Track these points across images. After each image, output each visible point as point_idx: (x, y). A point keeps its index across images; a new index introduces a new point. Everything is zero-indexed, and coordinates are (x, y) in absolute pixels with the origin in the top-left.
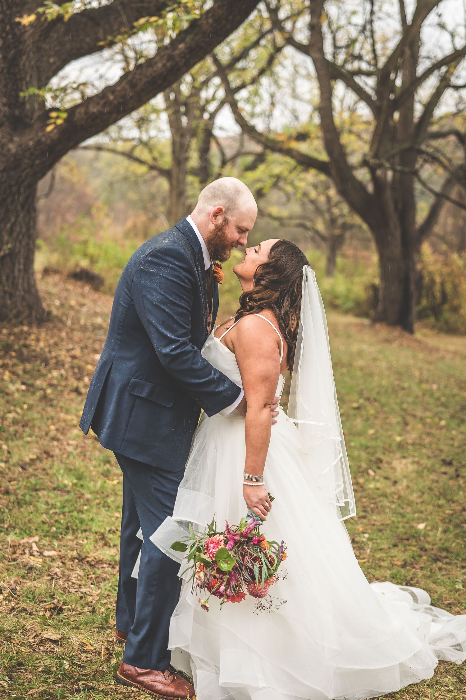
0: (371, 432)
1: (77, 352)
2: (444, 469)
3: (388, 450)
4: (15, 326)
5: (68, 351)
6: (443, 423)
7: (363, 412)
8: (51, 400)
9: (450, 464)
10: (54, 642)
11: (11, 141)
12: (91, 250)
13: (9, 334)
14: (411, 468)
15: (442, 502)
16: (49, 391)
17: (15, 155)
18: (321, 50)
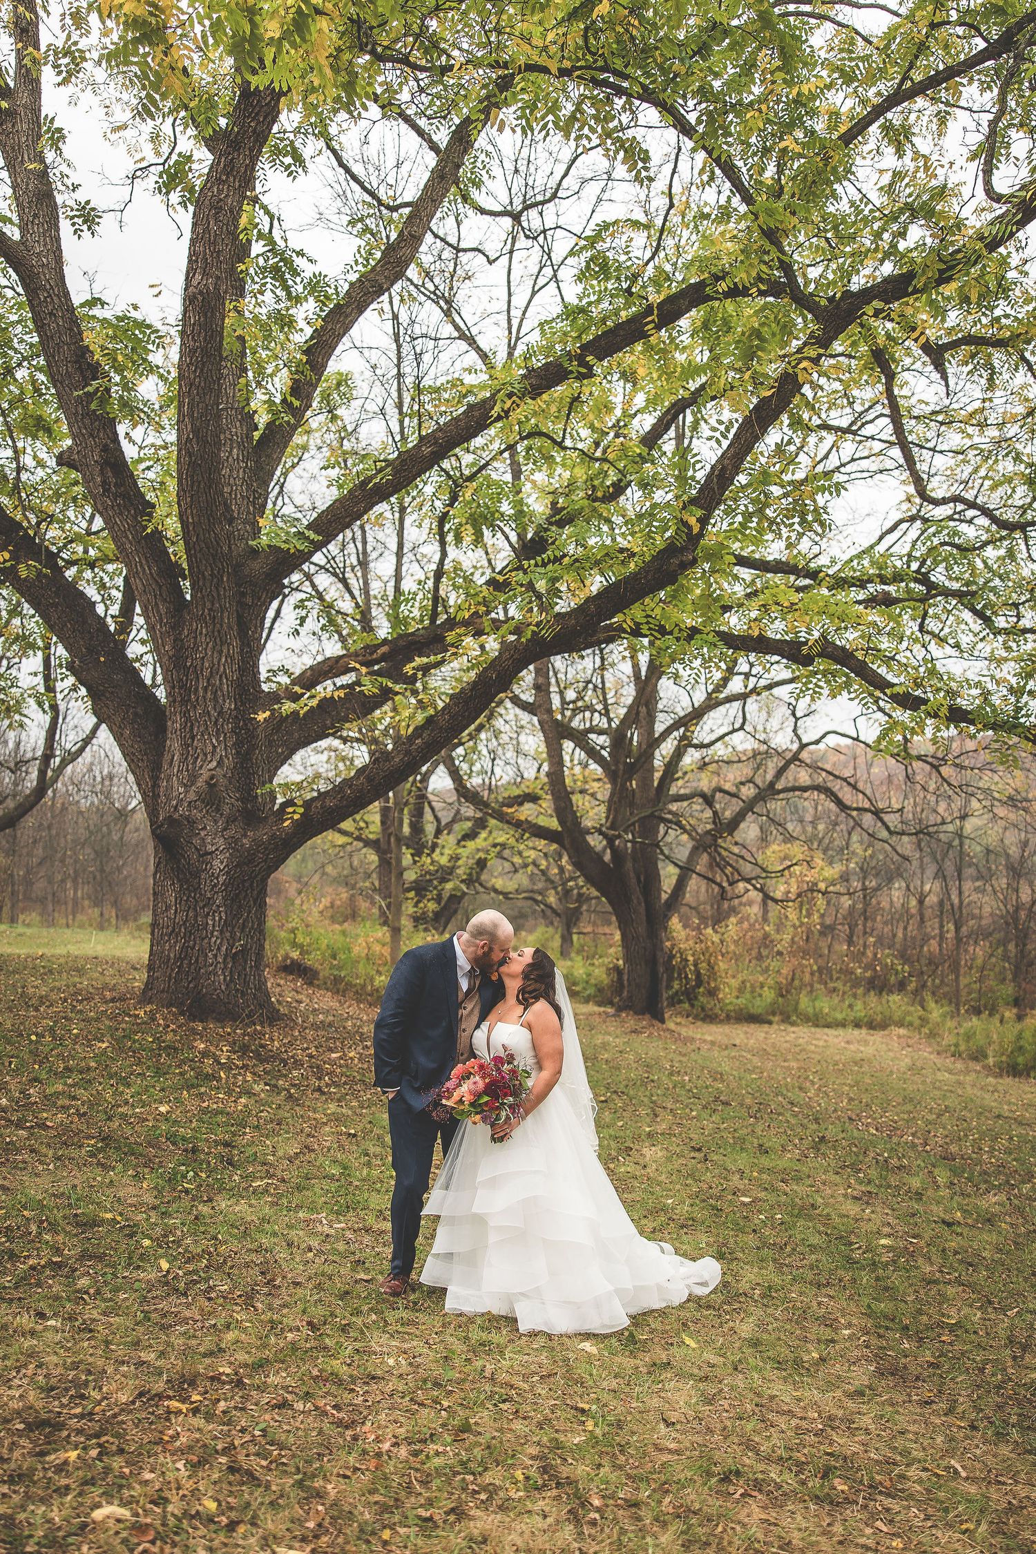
0: (620, 1124)
1: (313, 1051)
2: (692, 1154)
3: (637, 1138)
4: (247, 1026)
5: (304, 1050)
6: (694, 1113)
7: (612, 1106)
8: (297, 1100)
9: (699, 1150)
10: (366, 1281)
11: (245, 836)
12: (300, 939)
13: (244, 1035)
14: (660, 1154)
15: (689, 1181)
16: (292, 1091)
17: (248, 850)
18: (550, 711)
